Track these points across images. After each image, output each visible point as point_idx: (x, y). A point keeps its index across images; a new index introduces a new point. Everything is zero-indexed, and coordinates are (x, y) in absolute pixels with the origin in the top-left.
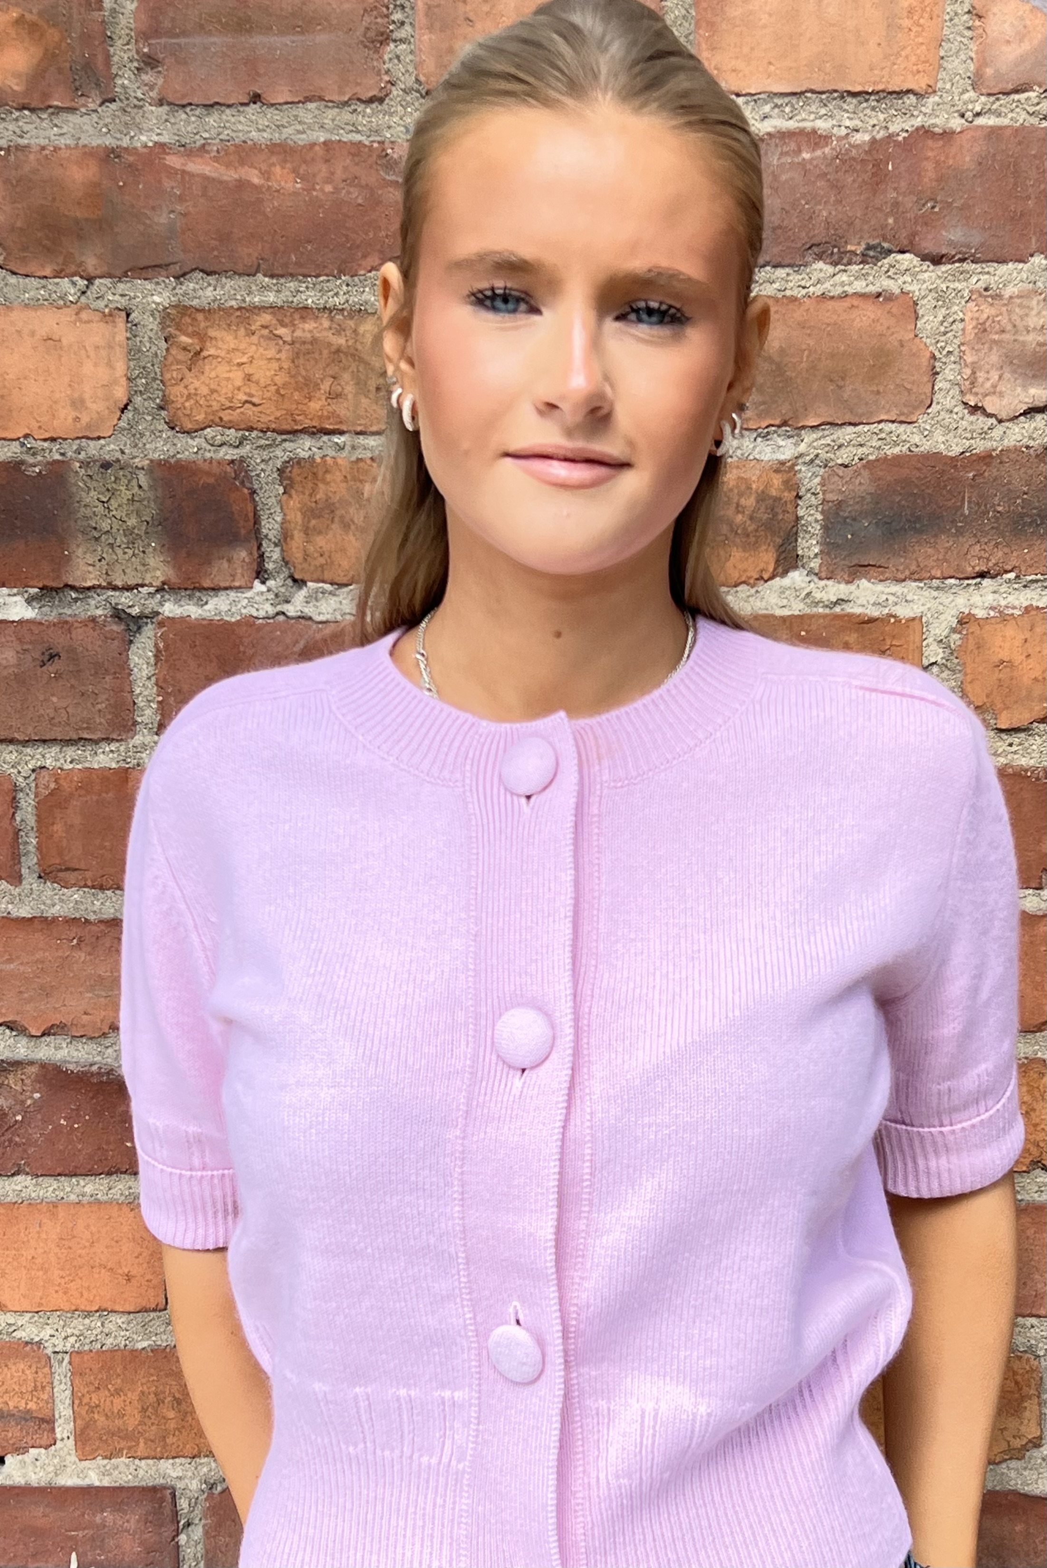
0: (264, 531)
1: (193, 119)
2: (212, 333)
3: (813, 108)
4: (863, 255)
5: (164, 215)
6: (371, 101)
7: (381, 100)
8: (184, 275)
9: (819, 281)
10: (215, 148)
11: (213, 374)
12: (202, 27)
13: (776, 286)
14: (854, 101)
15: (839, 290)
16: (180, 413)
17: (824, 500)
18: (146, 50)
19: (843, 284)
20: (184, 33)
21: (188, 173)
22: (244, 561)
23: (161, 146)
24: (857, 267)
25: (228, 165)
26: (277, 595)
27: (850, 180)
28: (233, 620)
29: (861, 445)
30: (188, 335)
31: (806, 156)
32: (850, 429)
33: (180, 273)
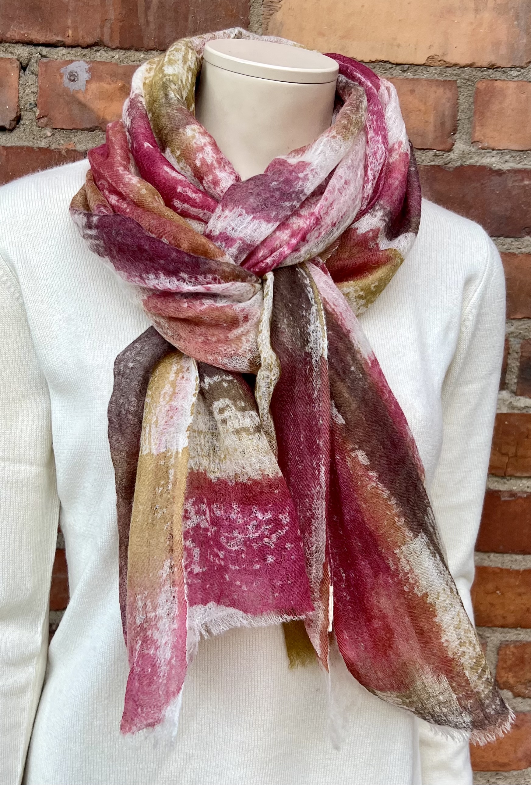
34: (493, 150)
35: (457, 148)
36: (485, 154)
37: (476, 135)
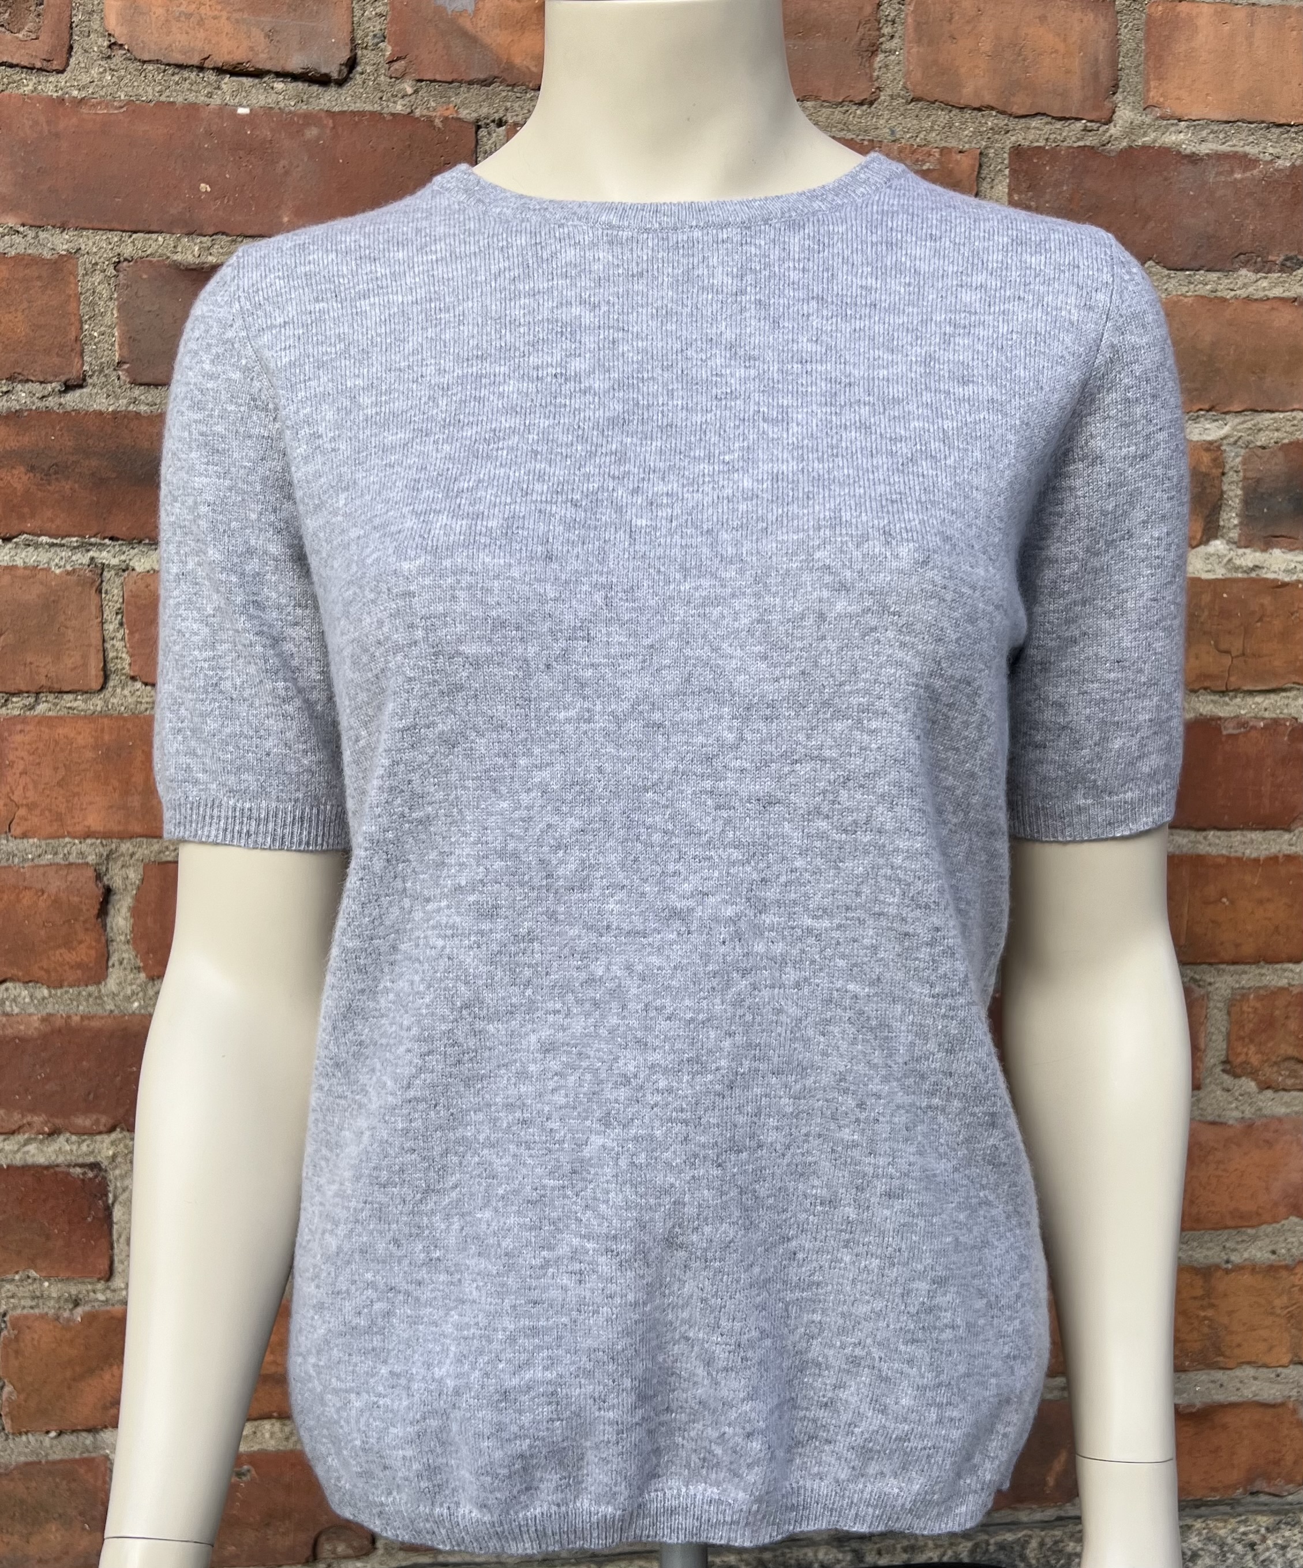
3: (1243, 136)
4: (1283, 265)
6: (861, 104)
7: (871, 103)
9: (1245, 286)
13: (1208, 287)
14: (1278, 131)
15: (1261, 294)
17: (1245, 478)
19: (1264, 289)
24: (1277, 275)
27: (1273, 199)
29: (1277, 430)
31: (1238, 176)
32: (1268, 415)
34: (1180, 120)
35: (1120, 117)
36: (1167, 128)
37: (1151, 94)
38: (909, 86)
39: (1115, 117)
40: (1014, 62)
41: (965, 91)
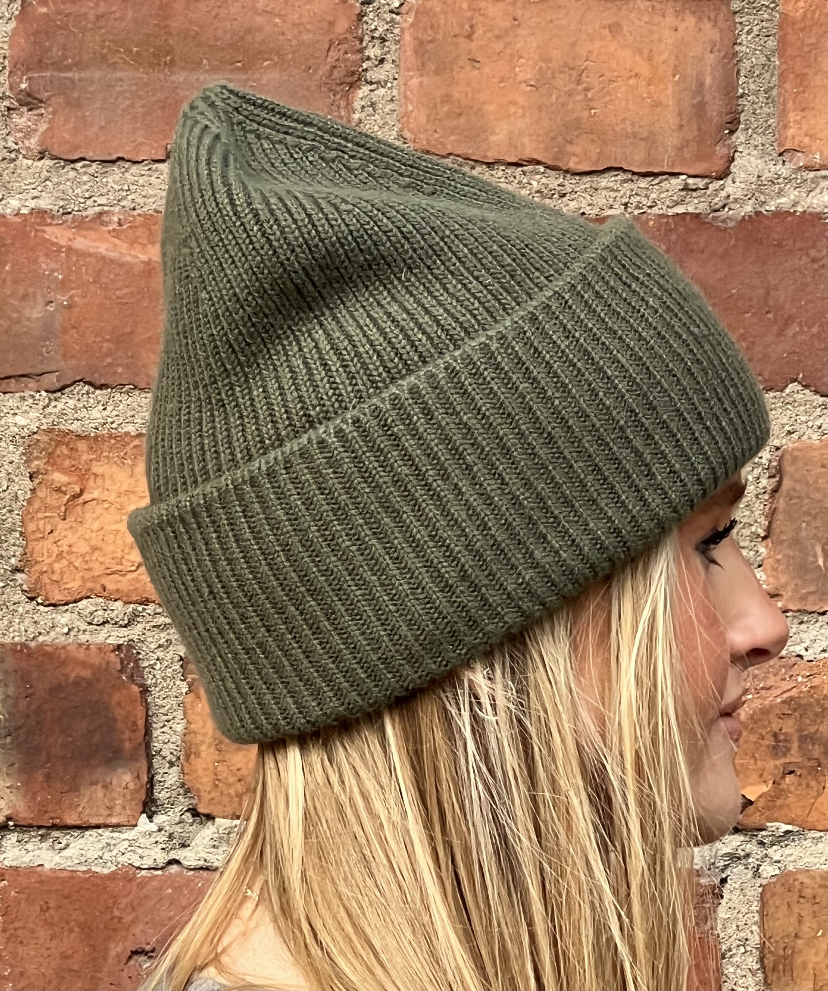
0: (156, 745)
1: (85, 178)
2: (97, 468)
5: (39, 307)
8: (61, 390)
10: (115, 219)
11: (96, 525)
12: (104, 57)
16: (45, 579)
18: (23, 86)
20: (78, 65)
21: (76, 251)
22: (126, 787)
23: (41, 213)
25: (132, 243)
26: (171, 837)
28: (106, 871)
30: (64, 471)
33: (58, 386)
38: (408, 135)
39: (733, 169)
40: (570, 94)
41: (493, 138)
